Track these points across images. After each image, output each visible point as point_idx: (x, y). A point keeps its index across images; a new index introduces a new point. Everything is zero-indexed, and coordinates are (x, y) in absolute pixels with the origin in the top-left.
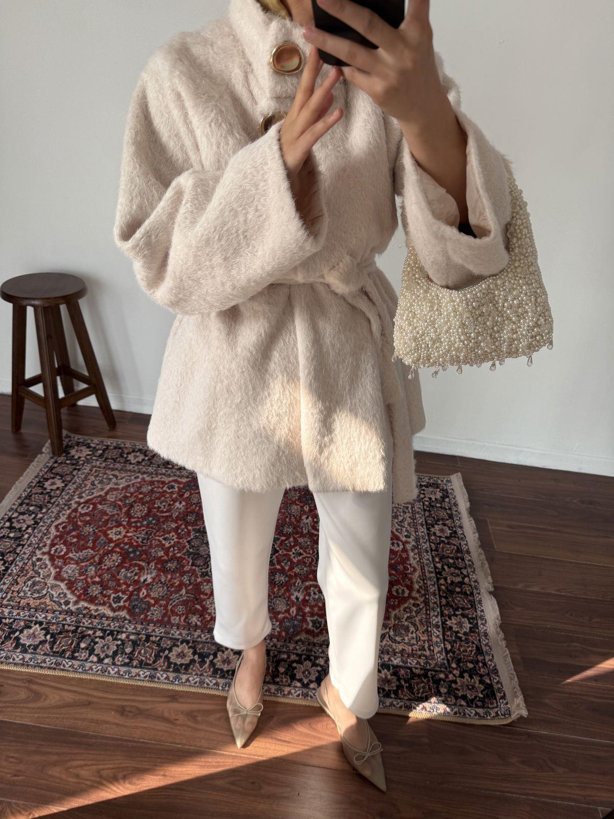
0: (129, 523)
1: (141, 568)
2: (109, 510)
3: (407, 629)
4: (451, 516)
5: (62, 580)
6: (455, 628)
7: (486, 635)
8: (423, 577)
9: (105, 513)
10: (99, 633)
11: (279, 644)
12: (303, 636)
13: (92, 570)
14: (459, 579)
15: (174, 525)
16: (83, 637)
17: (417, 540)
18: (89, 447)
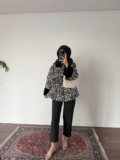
0: (32, 139)
1: (34, 146)
2: (28, 138)
3: (86, 154)
4: (93, 135)
5: (19, 149)
6: (96, 153)
7: (102, 154)
8: (88, 145)
9: (27, 138)
10: (26, 158)
11: (61, 158)
12: (66, 156)
13: (25, 147)
14: (96, 145)
15: (40, 139)
16: (23, 159)
17: (87, 139)
18: (24, 128)
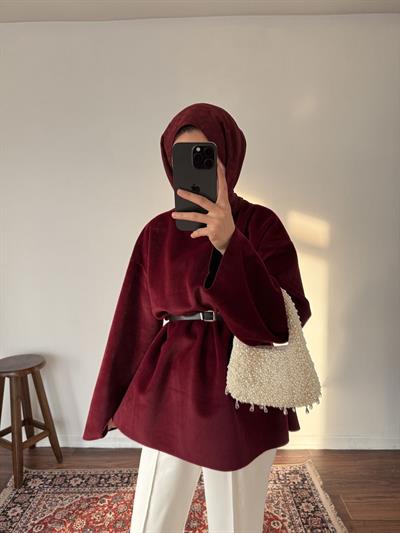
18: (41, 478)
